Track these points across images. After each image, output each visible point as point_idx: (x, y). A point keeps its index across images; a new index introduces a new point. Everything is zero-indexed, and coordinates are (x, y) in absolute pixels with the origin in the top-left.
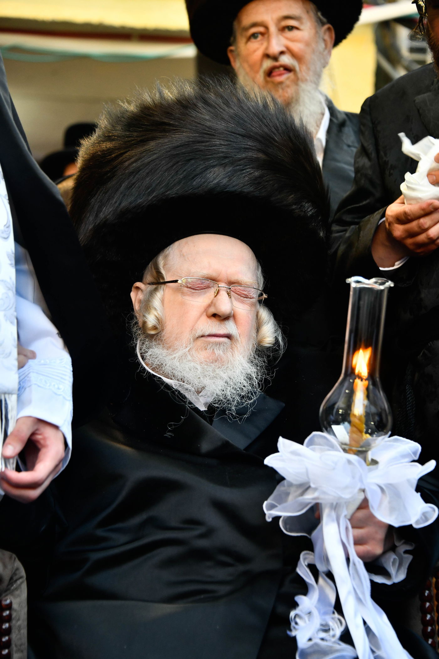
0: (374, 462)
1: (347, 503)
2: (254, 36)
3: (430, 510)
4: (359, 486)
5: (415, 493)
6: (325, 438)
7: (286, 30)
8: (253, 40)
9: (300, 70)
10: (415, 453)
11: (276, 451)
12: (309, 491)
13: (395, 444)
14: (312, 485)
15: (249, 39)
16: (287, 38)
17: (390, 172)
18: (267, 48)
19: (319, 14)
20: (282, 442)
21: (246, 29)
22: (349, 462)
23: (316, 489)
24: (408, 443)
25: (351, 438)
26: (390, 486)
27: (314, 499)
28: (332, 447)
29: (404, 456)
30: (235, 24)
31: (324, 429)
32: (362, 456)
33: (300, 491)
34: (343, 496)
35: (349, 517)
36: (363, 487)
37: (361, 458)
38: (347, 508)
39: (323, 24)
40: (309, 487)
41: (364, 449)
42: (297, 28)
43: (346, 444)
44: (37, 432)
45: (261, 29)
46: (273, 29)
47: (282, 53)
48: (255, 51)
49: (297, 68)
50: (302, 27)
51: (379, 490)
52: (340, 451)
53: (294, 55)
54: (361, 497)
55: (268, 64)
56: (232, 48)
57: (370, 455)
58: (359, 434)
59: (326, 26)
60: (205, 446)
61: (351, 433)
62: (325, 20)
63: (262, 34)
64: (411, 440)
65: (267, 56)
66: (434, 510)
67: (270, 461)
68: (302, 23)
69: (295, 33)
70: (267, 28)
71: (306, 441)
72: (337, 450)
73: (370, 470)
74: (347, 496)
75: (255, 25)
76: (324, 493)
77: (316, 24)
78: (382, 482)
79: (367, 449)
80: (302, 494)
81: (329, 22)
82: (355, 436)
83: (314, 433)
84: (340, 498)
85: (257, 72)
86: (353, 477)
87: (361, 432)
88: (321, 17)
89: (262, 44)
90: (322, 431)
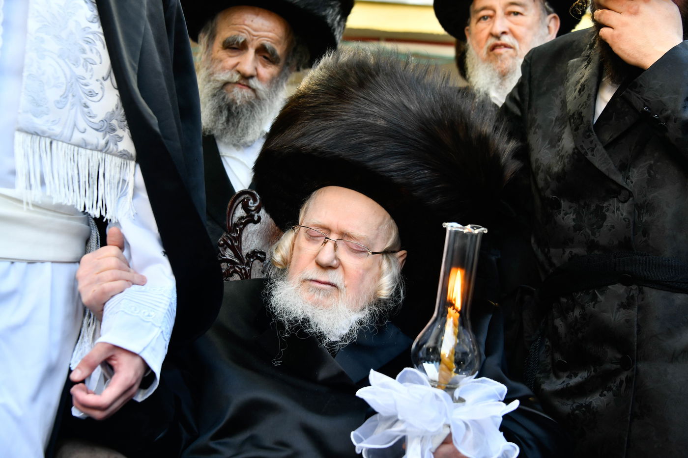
0: (461, 400)
1: (433, 436)
2: (484, 18)
3: (511, 448)
4: (444, 421)
5: (499, 432)
6: (415, 373)
7: (512, 15)
8: (482, 21)
9: (520, 48)
10: (501, 395)
11: (368, 384)
12: (398, 424)
13: (483, 385)
14: (400, 417)
15: (479, 20)
16: (511, 22)
17: (535, 130)
18: (492, 29)
19: (546, 4)
20: (374, 376)
21: (478, 11)
22: (437, 396)
23: (403, 422)
24: (496, 384)
25: (440, 375)
26: (474, 422)
27: (402, 431)
28: (421, 382)
29: (490, 397)
30: (471, 7)
31: (415, 365)
32: (450, 392)
33: (390, 423)
34: (429, 429)
35: (433, 450)
36: (448, 423)
37: (450, 394)
38: (432, 442)
39: (549, 13)
40: (397, 420)
41: (452, 386)
42: (521, 14)
43: (435, 381)
44: (113, 358)
45: (490, 13)
46: (500, 12)
47: (504, 33)
48: (482, 30)
49: (517, 47)
50: (525, 13)
51: (463, 426)
52: (428, 386)
53: (515, 36)
54: (446, 432)
55: (492, 41)
56: (467, 28)
57: (457, 393)
58: (448, 372)
59: (552, 15)
60: (323, 374)
61: (440, 370)
62: (551, 9)
63: (491, 17)
64: (498, 382)
65: (491, 35)
66: (515, 449)
67: (361, 393)
68: (526, 10)
69: (519, 17)
70: (495, 11)
71: (398, 376)
72: (426, 385)
73: (456, 407)
74: (433, 429)
75: (484, 8)
76: (411, 426)
77: (542, 12)
78: (466, 418)
79: (455, 387)
80: (391, 426)
81: (556, 11)
82: (443, 373)
83: (406, 369)
84: (427, 431)
85: (482, 48)
86: (440, 413)
87: (450, 370)
88: (548, 7)
89: (489, 25)
90: (413, 367)
